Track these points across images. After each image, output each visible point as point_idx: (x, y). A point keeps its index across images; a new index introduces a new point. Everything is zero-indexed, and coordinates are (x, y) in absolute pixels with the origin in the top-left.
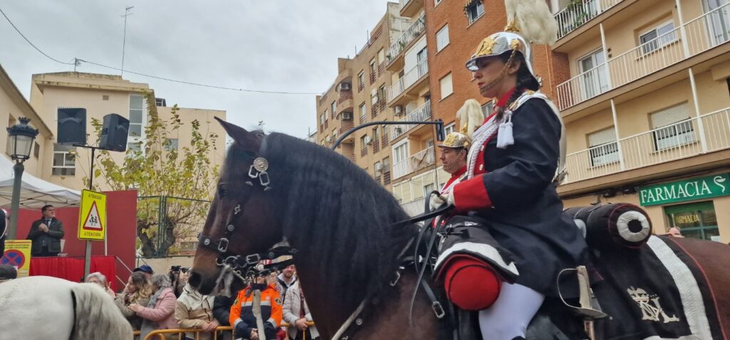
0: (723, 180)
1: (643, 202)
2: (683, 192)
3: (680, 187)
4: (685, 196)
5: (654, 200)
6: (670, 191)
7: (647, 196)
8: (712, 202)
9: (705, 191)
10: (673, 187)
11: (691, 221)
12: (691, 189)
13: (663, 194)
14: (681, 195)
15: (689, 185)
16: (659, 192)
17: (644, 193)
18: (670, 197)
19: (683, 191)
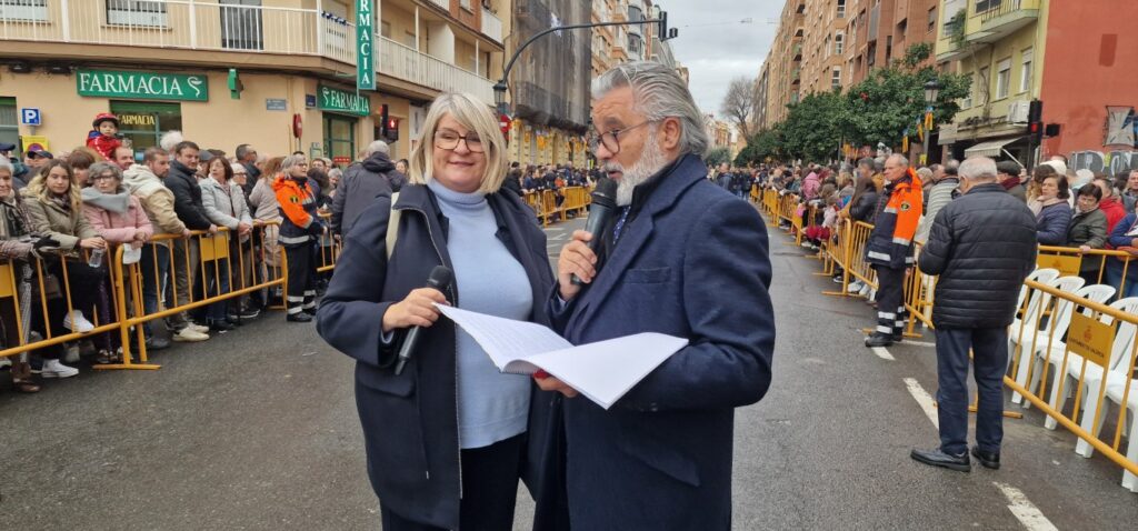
0: (200, 82)
1: (83, 89)
2: (145, 87)
3: (142, 79)
4: (147, 92)
5: (101, 90)
6: (126, 82)
7: (91, 83)
8: (179, 104)
9: (175, 91)
10: (131, 78)
11: (143, 122)
12: (157, 85)
13: (116, 84)
14: (143, 90)
15: (155, 81)
16: (110, 80)
17: (86, 78)
18: (126, 89)
19: (147, 86)
